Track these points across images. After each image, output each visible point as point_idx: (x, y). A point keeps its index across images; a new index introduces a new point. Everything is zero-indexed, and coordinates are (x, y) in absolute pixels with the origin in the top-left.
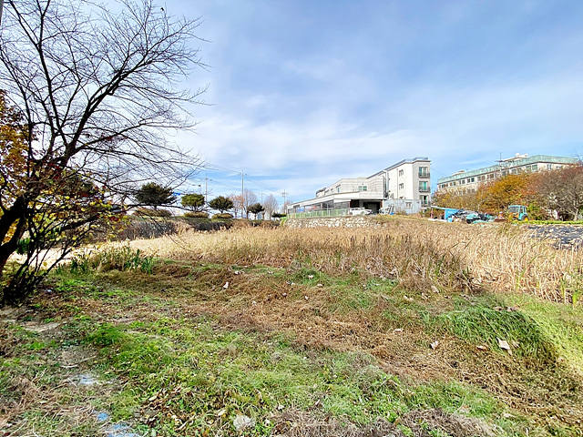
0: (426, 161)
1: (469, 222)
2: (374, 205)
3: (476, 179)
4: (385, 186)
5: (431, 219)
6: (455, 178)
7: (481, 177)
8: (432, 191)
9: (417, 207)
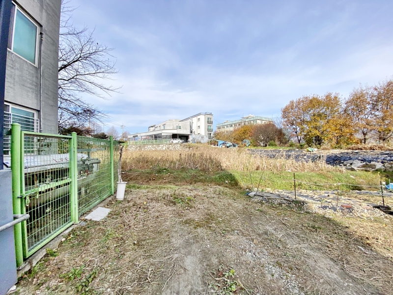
0: (211, 114)
1: (228, 147)
2: (185, 138)
3: (233, 125)
4: (191, 127)
5: (212, 146)
6: (224, 124)
7: (235, 125)
8: (214, 131)
9: (206, 139)
